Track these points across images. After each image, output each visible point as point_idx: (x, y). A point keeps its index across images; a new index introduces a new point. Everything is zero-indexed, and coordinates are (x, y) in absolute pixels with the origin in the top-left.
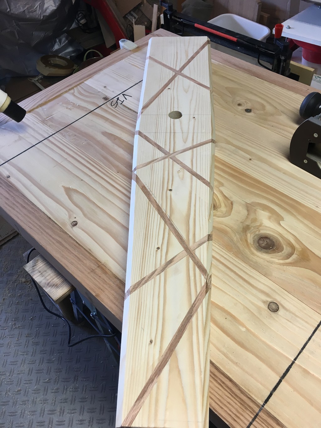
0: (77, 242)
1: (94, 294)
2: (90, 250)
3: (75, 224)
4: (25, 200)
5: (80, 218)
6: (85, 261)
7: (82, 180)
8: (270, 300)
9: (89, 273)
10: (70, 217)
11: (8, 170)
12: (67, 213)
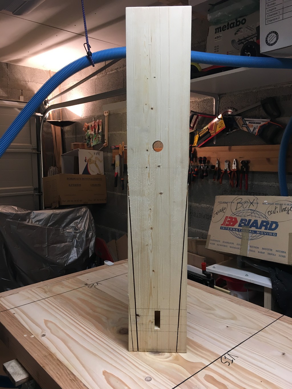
0: (41, 343)
1: (42, 366)
2: (48, 347)
3: (44, 335)
4: (19, 324)
5: (48, 333)
6: (43, 352)
7: (57, 317)
8: (147, 376)
9: (42, 357)
10: (42, 332)
11: (15, 311)
12: (41, 331)
